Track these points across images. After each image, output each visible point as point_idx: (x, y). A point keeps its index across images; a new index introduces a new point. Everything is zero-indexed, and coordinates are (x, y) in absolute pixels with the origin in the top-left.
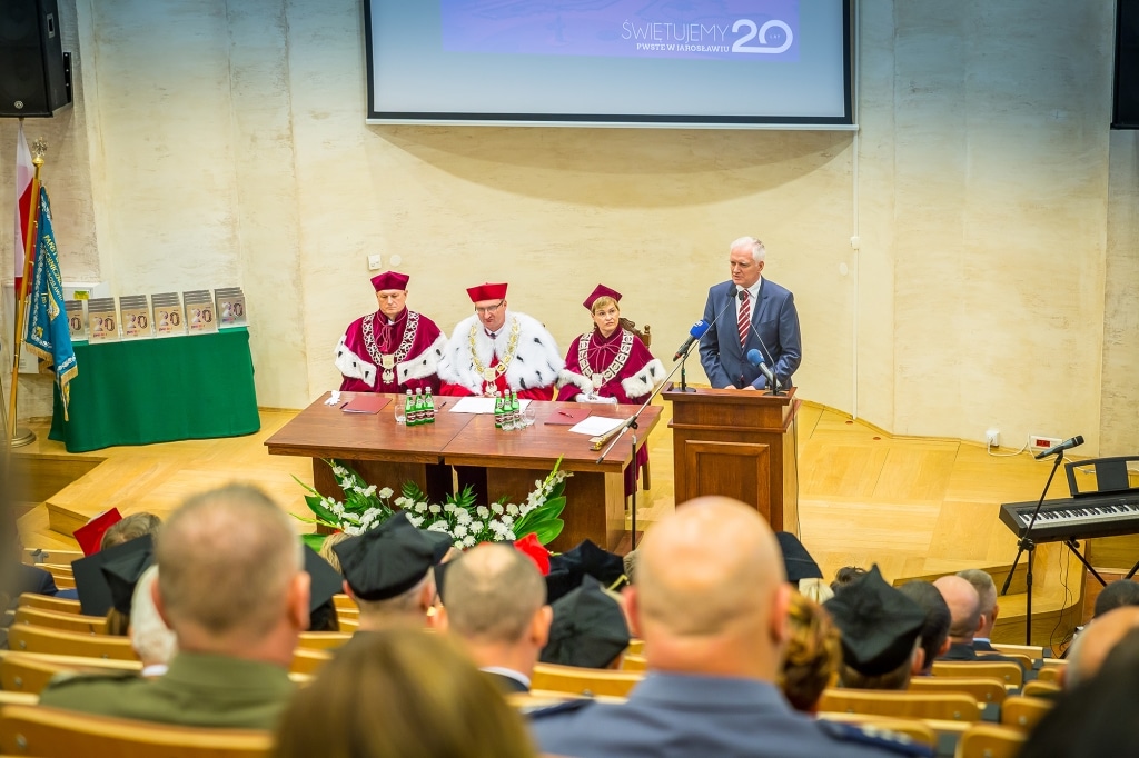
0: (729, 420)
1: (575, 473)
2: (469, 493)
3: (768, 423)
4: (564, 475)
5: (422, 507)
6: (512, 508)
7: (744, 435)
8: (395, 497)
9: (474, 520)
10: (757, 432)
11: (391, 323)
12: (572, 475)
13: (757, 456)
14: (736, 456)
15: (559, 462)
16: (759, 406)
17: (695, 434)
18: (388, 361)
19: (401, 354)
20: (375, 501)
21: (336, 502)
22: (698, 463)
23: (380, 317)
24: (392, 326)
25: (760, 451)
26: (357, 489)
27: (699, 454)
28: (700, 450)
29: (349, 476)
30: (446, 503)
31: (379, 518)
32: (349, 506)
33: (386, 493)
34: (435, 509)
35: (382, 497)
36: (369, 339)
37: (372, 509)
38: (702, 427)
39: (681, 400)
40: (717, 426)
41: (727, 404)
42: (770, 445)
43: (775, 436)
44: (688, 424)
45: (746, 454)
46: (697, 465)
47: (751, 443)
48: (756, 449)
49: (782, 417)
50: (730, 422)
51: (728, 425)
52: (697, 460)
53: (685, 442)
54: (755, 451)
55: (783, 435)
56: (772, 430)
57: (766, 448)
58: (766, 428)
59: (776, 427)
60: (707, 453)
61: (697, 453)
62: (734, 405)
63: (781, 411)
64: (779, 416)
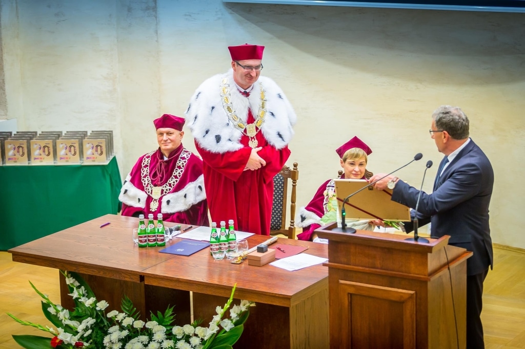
0: (378, 263)
1: (256, 303)
2: (171, 313)
3: (414, 269)
4: (248, 304)
5: (128, 321)
6: (199, 330)
7: (392, 280)
8: (108, 310)
9: (167, 339)
10: (403, 278)
11: (166, 159)
12: (253, 305)
13: (404, 302)
14: (385, 300)
15: (234, 290)
16: (406, 251)
17: (348, 274)
18: (156, 192)
19: (168, 187)
20: (92, 312)
21: (63, 310)
22: (351, 303)
23: (159, 154)
24: (166, 162)
25: (407, 297)
26: (82, 300)
27: (351, 295)
28: (352, 291)
29: (78, 287)
30: (150, 320)
31: (93, 327)
32: (74, 314)
33: (102, 305)
34: (139, 324)
35: (98, 309)
36: (145, 171)
37: (89, 318)
38: (353, 268)
39: (334, 239)
40: (367, 269)
41: (377, 247)
42: (416, 293)
43: (420, 284)
44: (341, 263)
45: (393, 299)
46: (349, 305)
47: (398, 288)
48: (402, 295)
49: (427, 264)
50: (379, 266)
51: (377, 268)
52: (348, 301)
53: (338, 282)
54: (402, 297)
55: (429, 284)
56: (417, 277)
57: (412, 294)
58: (412, 275)
59: (421, 275)
60: (358, 295)
61: (349, 293)
62: (383, 249)
63: (426, 258)
64: (425, 264)
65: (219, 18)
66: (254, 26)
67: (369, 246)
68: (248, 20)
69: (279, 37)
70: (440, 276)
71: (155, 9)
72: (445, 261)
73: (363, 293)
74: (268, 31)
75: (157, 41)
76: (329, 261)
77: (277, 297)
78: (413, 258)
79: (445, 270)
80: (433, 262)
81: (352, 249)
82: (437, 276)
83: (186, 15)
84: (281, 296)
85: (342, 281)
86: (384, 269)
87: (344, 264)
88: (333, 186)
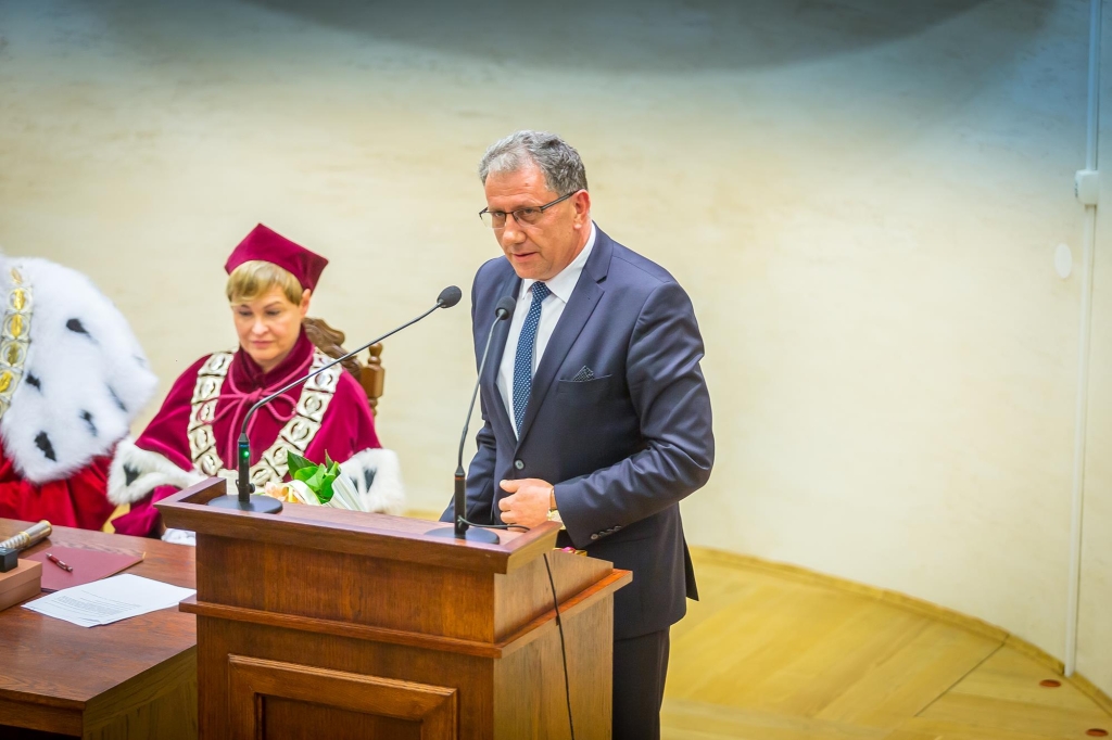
0: (346, 603)
3: (452, 623)
7: (388, 655)
10: (422, 649)
13: (421, 722)
14: (367, 715)
16: (429, 568)
17: (255, 637)
22: (263, 724)
25: (432, 705)
27: (264, 700)
28: (266, 687)
38: (270, 619)
39: (213, 532)
40: (314, 621)
41: (342, 555)
42: (458, 693)
43: (472, 665)
44: (236, 605)
45: (390, 711)
46: (257, 730)
47: (406, 680)
48: (416, 699)
49: (491, 608)
50: (349, 612)
51: (343, 619)
52: (257, 718)
53: (227, 658)
54: (415, 705)
55: (496, 663)
56: (463, 646)
57: (447, 698)
58: (448, 639)
59: (475, 639)
60: (286, 700)
61: (257, 695)
62: (360, 559)
63: (491, 590)
64: (486, 606)
67: (319, 553)
70: (531, 644)
72: (548, 598)
73: (301, 693)
76: (199, 597)
77: (41, 705)
78: (450, 588)
79: (548, 627)
80: (509, 601)
81: (270, 561)
82: (523, 641)
84: (52, 703)
85: (237, 659)
86: (364, 623)
87: (244, 606)
88: (217, 375)
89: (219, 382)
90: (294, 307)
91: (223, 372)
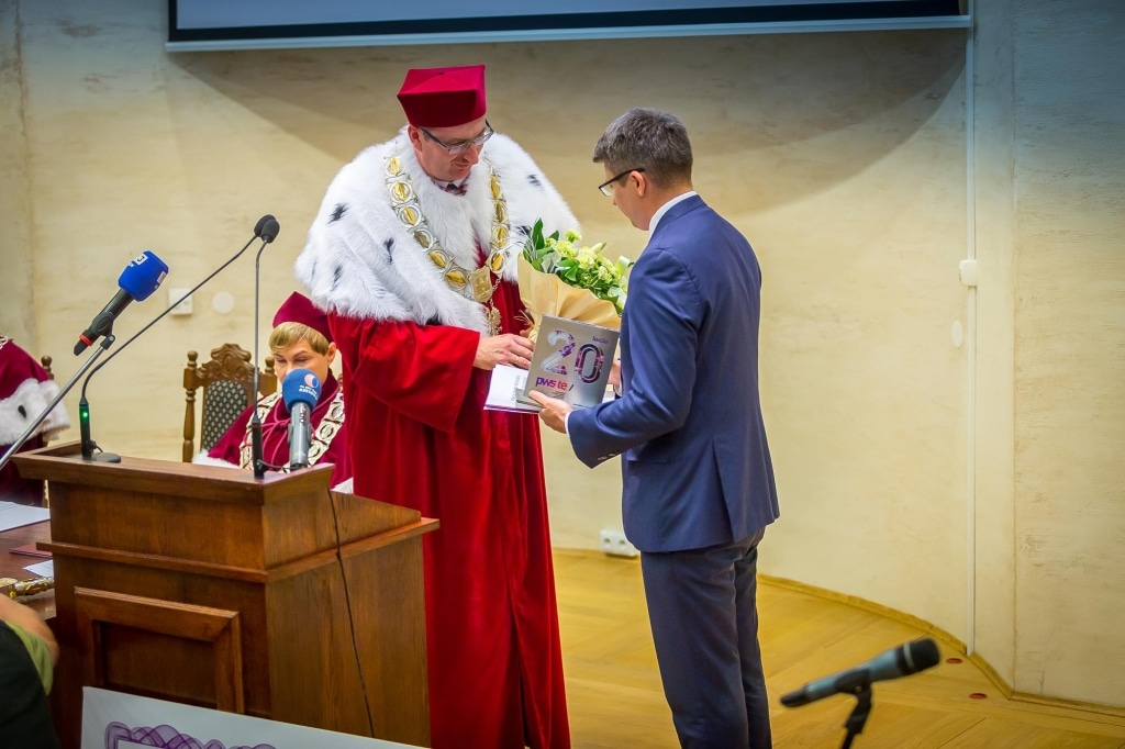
0: (155, 538)
3: (232, 553)
10: (212, 577)
14: (176, 637)
17: (94, 571)
27: (101, 626)
28: (101, 614)
38: (102, 554)
40: (131, 555)
41: (151, 495)
42: (241, 616)
43: (248, 591)
44: (78, 544)
45: (189, 633)
46: (97, 654)
48: (207, 621)
49: (261, 537)
51: (154, 553)
53: (73, 590)
54: (207, 627)
55: (268, 590)
56: (240, 573)
57: (230, 621)
59: (249, 566)
60: (114, 625)
61: (96, 621)
62: (162, 497)
63: (260, 521)
64: (256, 537)
65: (160, 88)
66: (234, 105)
68: (224, 92)
69: (290, 130)
71: (18, 64)
73: (128, 619)
74: (265, 115)
75: (24, 134)
76: (54, 538)
78: (229, 521)
80: (283, 533)
81: (99, 504)
83: (87, 80)
85: (80, 591)
86: (169, 555)
87: (84, 544)
88: (267, 407)
89: (267, 411)
90: (320, 355)
91: (272, 405)
